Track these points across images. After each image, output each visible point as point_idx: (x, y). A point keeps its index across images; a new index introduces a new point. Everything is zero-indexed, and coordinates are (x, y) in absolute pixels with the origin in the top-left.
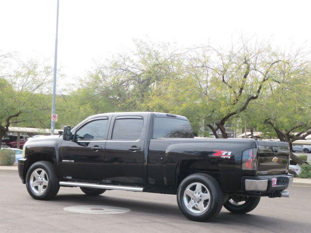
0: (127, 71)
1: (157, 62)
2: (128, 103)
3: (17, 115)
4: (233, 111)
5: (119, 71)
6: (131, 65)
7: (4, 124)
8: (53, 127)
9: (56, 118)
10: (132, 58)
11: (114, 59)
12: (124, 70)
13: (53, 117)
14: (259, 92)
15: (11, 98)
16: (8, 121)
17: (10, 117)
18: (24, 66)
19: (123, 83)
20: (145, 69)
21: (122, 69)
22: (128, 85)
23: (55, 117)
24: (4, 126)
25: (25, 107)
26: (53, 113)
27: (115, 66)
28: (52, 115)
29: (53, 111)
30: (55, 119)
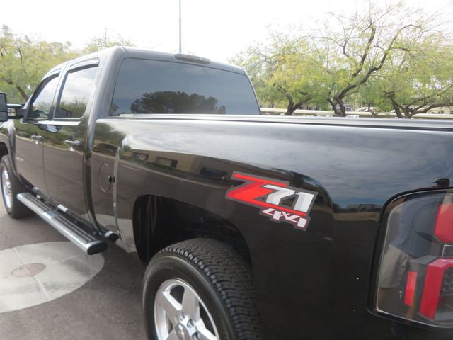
4: (352, 83)
14: (383, 61)
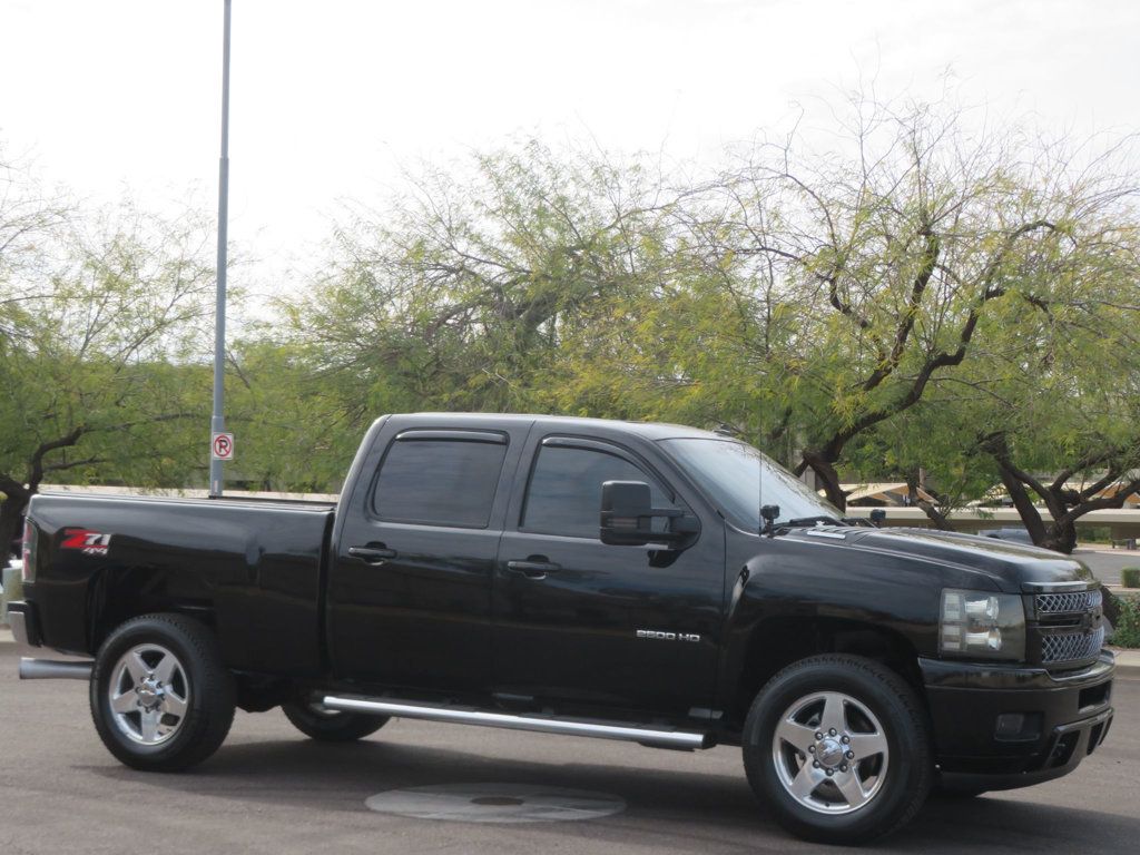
0: (461, 273)
1: (570, 240)
2: (475, 388)
3: (70, 441)
5: (432, 274)
6: (474, 251)
7: (20, 474)
8: (216, 482)
9: (228, 448)
10: (476, 229)
11: (415, 231)
12: (451, 270)
13: (218, 444)
15: (51, 379)
16: (36, 461)
17: (45, 448)
18: (92, 264)
19: (449, 317)
20: (524, 264)
21: (445, 268)
22: (466, 321)
23: (224, 444)
24: (20, 482)
25: (107, 412)
26: (217, 430)
27: (418, 257)
28: (214, 436)
29: (218, 421)
30: (223, 452)
